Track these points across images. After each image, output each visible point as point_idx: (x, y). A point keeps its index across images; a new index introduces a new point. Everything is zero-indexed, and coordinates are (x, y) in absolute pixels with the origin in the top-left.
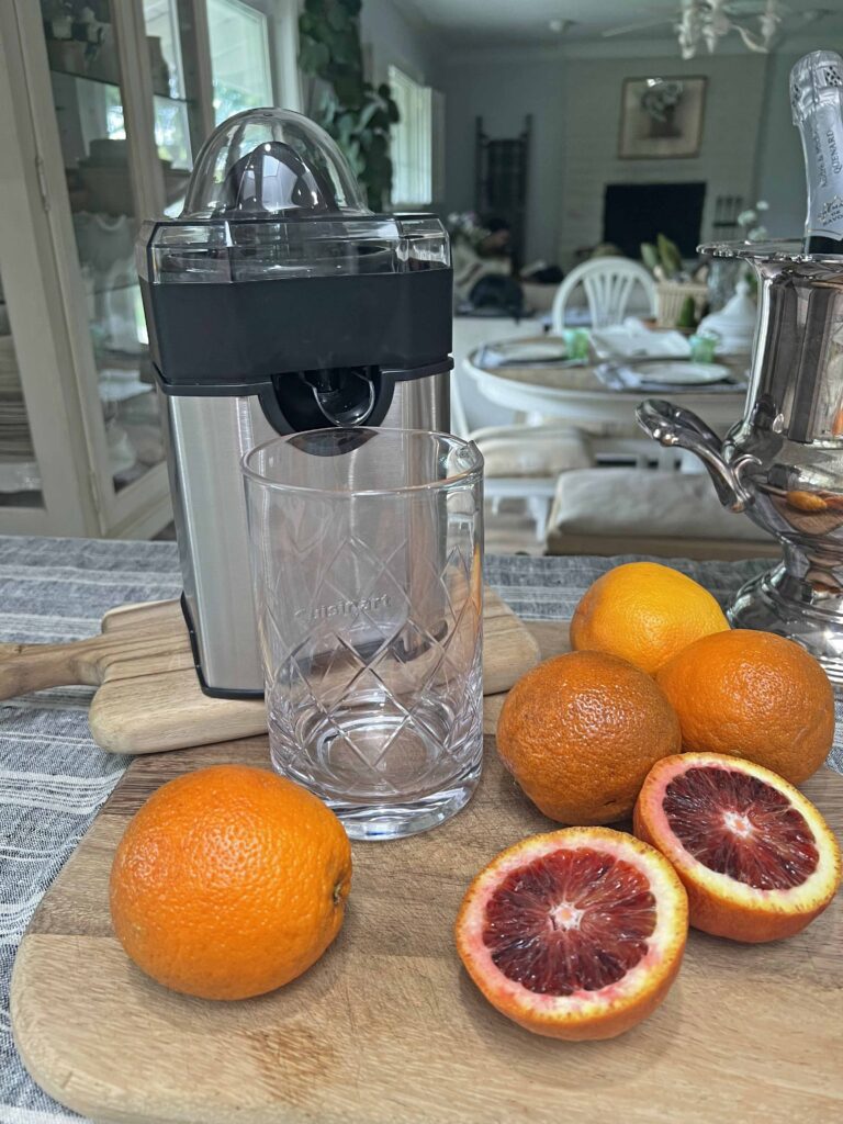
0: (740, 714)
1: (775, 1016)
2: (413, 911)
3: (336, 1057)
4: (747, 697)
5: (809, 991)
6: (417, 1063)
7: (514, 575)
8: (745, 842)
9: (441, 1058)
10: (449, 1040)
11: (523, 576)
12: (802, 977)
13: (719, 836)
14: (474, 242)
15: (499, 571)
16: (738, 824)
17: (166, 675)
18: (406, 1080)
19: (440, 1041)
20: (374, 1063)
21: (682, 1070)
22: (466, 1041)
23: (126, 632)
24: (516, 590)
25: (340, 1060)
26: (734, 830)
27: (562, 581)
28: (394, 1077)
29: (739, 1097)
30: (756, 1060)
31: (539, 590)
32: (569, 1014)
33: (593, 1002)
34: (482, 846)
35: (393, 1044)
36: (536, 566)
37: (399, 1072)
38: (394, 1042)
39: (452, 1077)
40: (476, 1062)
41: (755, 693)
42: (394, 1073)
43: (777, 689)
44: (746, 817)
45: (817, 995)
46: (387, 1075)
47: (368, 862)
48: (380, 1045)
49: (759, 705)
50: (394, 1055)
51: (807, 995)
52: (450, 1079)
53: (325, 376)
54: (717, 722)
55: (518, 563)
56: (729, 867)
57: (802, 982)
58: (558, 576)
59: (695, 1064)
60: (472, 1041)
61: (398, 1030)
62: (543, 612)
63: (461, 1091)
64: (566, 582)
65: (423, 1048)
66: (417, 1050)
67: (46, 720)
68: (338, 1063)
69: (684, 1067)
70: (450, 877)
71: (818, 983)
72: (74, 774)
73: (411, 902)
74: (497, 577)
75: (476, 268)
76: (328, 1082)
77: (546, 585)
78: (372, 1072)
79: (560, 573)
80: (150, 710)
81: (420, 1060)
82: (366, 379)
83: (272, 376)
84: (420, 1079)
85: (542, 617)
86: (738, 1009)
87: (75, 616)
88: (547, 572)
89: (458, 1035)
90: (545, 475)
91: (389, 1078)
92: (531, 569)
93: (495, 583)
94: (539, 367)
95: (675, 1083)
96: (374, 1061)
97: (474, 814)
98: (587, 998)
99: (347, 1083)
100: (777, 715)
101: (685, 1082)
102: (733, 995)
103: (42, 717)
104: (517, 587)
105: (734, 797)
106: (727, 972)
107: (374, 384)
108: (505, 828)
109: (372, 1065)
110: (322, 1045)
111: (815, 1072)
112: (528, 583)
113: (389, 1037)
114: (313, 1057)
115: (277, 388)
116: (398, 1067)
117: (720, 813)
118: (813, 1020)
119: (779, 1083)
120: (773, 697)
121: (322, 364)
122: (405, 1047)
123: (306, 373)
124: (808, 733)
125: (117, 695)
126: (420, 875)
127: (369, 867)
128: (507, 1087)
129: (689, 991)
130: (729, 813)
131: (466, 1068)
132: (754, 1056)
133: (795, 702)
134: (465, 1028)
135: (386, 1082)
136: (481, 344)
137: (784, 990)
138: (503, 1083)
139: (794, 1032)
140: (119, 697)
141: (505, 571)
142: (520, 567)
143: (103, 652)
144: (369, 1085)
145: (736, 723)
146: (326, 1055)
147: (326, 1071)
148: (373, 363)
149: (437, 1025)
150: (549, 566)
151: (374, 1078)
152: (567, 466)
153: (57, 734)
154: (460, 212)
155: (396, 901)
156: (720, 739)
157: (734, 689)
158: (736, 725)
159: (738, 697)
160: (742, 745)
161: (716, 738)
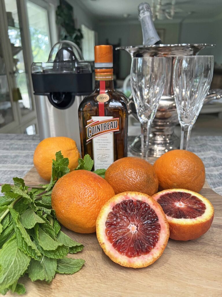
0: (176, 173)
1: (205, 266)
3: (62, 283)
4: (178, 167)
5: (215, 258)
6: (89, 284)
8: (184, 208)
9: (97, 282)
10: (100, 277)
12: (213, 253)
13: (176, 209)
16: (180, 205)
18: (85, 290)
19: (97, 277)
20: (75, 285)
21: (176, 284)
22: (106, 277)
25: (64, 284)
26: (180, 207)
28: (81, 289)
29: (195, 292)
30: (200, 280)
32: (139, 194)
33: (132, 196)
35: (81, 279)
37: (83, 287)
38: (82, 278)
39: (101, 288)
40: (109, 284)
41: (180, 166)
42: (81, 288)
43: (187, 165)
44: (181, 202)
45: (218, 259)
46: (79, 289)
48: (77, 279)
49: (181, 170)
50: (82, 282)
51: (215, 259)
52: (100, 289)
54: (169, 176)
56: (183, 216)
57: (213, 255)
59: (180, 282)
60: (107, 277)
61: (83, 274)
63: (103, 293)
65: (91, 279)
66: (89, 280)
68: (63, 285)
69: (177, 283)
71: (218, 255)
76: (59, 291)
78: (74, 288)
81: (90, 284)
84: (90, 289)
86: (193, 264)
89: (103, 275)
91: (80, 290)
95: (174, 288)
96: (75, 284)
98: (133, 198)
99: (66, 292)
100: (187, 172)
101: (177, 288)
102: (191, 259)
105: (176, 198)
106: (189, 253)
109: (74, 286)
110: (59, 279)
111: (219, 283)
113: (80, 276)
114: (55, 283)
116: (83, 286)
117: (174, 204)
118: (217, 267)
119: (208, 287)
120: (186, 167)
122: (85, 279)
124: (197, 178)
128: (118, 291)
129: (177, 259)
130: (176, 203)
131: (105, 285)
132: (200, 279)
133: (192, 168)
134: (105, 272)
135: (78, 291)
137: (208, 258)
138: (117, 290)
139: (211, 271)
144: (73, 292)
145: (175, 175)
146: (59, 282)
147: (59, 288)
149: (96, 272)
151: (75, 290)
156: (170, 180)
157: (174, 165)
158: (175, 176)
159: (175, 167)
160: (177, 182)
161: (169, 180)
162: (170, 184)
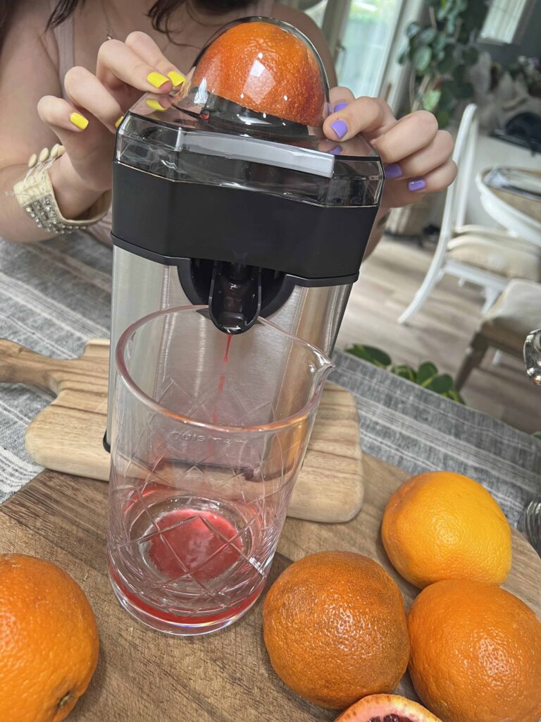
2: (142, 707)
7: (397, 398)
11: (403, 402)
14: (530, 81)
15: (386, 391)
17: (91, 415)
23: (90, 364)
24: (391, 414)
27: (430, 419)
31: (409, 420)
34: (223, 668)
36: (417, 396)
47: (137, 642)
55: (404, 388)
58: (428, 413)
62: (399, 446)
64: (432, 422)
67: (27, 399)
70: (185, 686)
72: (16, 454)
73: (145, 697)
74: (383, 397)
75: (523, 102)
77: (415, 418)
79: (431, 411)
80: (62, 444)
85: (397, 450)
87: (91, 319)
88: (422, 407)
90: (503, 275)
92: (411, 398)
93: (379, 402)
94: (530, 197)
97: (235, 633)
103: (25, 397)
104: (393, 412)
108: (249, 658)
112: (404, 412)
125: (50, 420)
126: (166, 673)
127: (135, 646)
136: (495, 166)
140: (51, 423)
141: (391, 393)
142: (404, 392)
143: (66, 376)
150: (426, 401)
152: (520, 274)
153: (25, 416)
154: (528, 56)
155: (136, 690)
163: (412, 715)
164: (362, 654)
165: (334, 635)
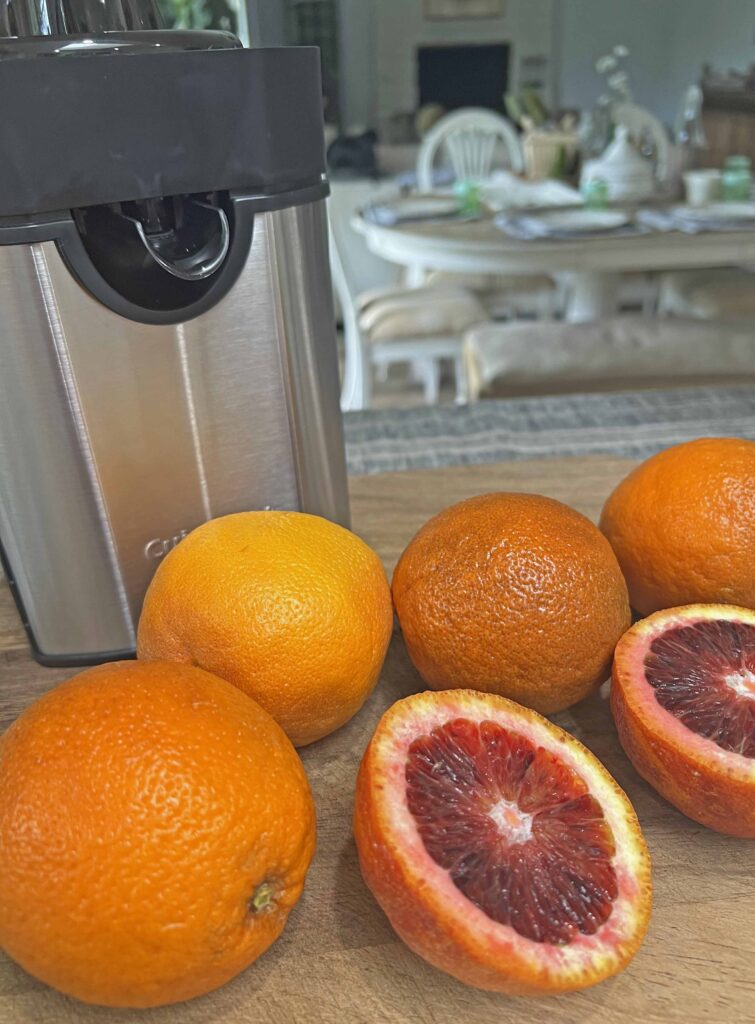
0: (731, 542)
4: (737, 520)
41: (747, 513)
53: (151, 209)
54: (702, 556)
82: (215, 209)
83: (72, 211)
107: (226, 213)
115: (84, 230)
121: (148, 189)
123: (123, 204)
145: (726, 554)
148: (223, 187)
156: (706, 577)
157: (720, 512)
158: (727, 557)
159: (725, 521)
160: (735, 581)
161: (701, 576)
162: (704, 590)
163: (667, 625)
164: (576, 616)
165: (529, 594)
